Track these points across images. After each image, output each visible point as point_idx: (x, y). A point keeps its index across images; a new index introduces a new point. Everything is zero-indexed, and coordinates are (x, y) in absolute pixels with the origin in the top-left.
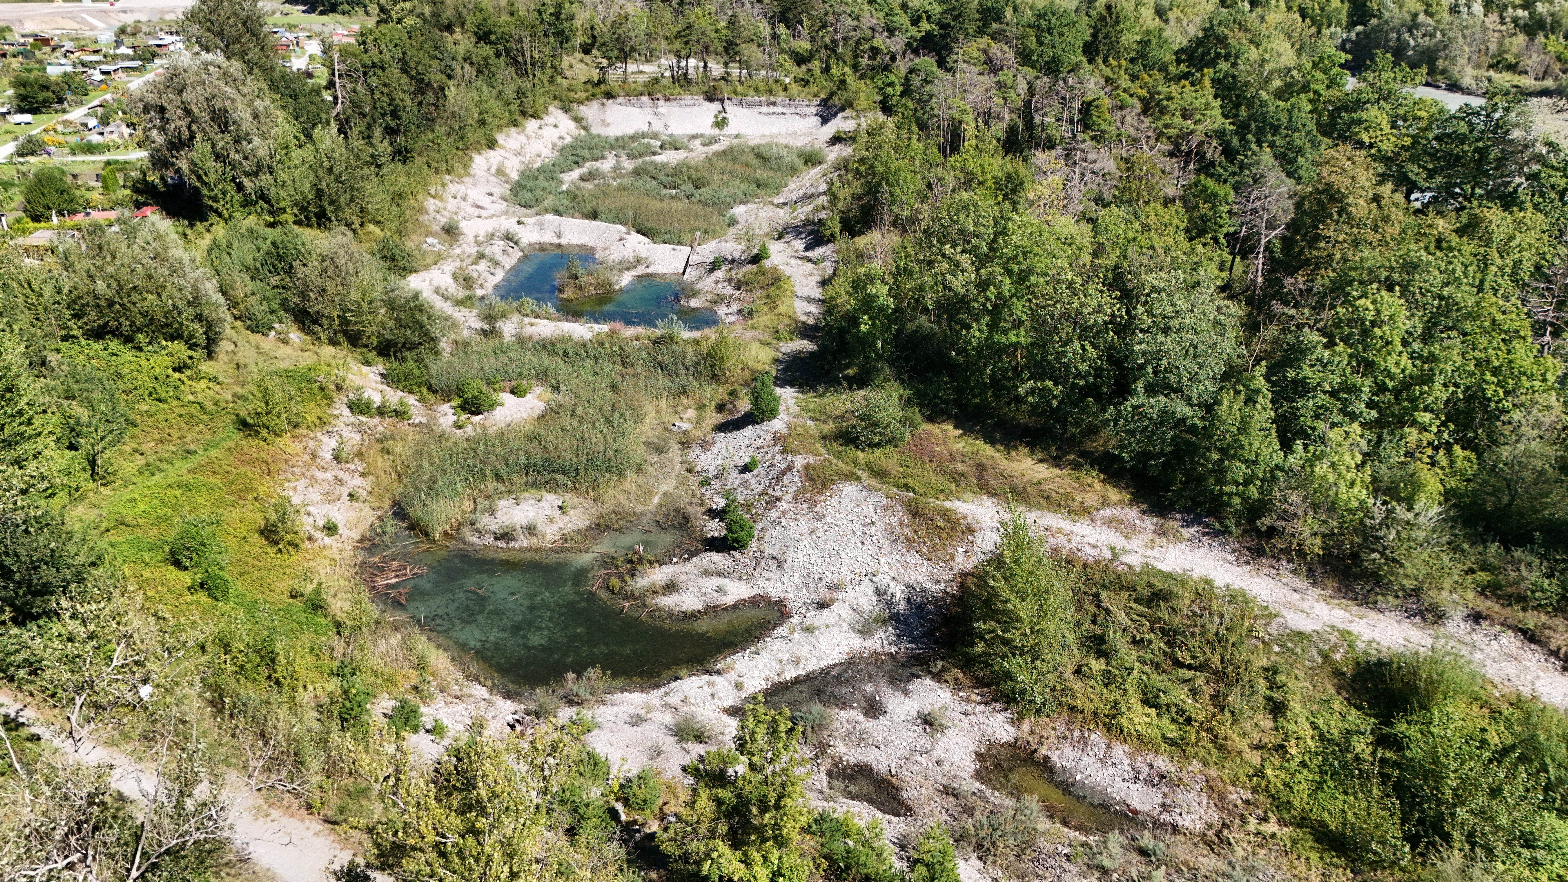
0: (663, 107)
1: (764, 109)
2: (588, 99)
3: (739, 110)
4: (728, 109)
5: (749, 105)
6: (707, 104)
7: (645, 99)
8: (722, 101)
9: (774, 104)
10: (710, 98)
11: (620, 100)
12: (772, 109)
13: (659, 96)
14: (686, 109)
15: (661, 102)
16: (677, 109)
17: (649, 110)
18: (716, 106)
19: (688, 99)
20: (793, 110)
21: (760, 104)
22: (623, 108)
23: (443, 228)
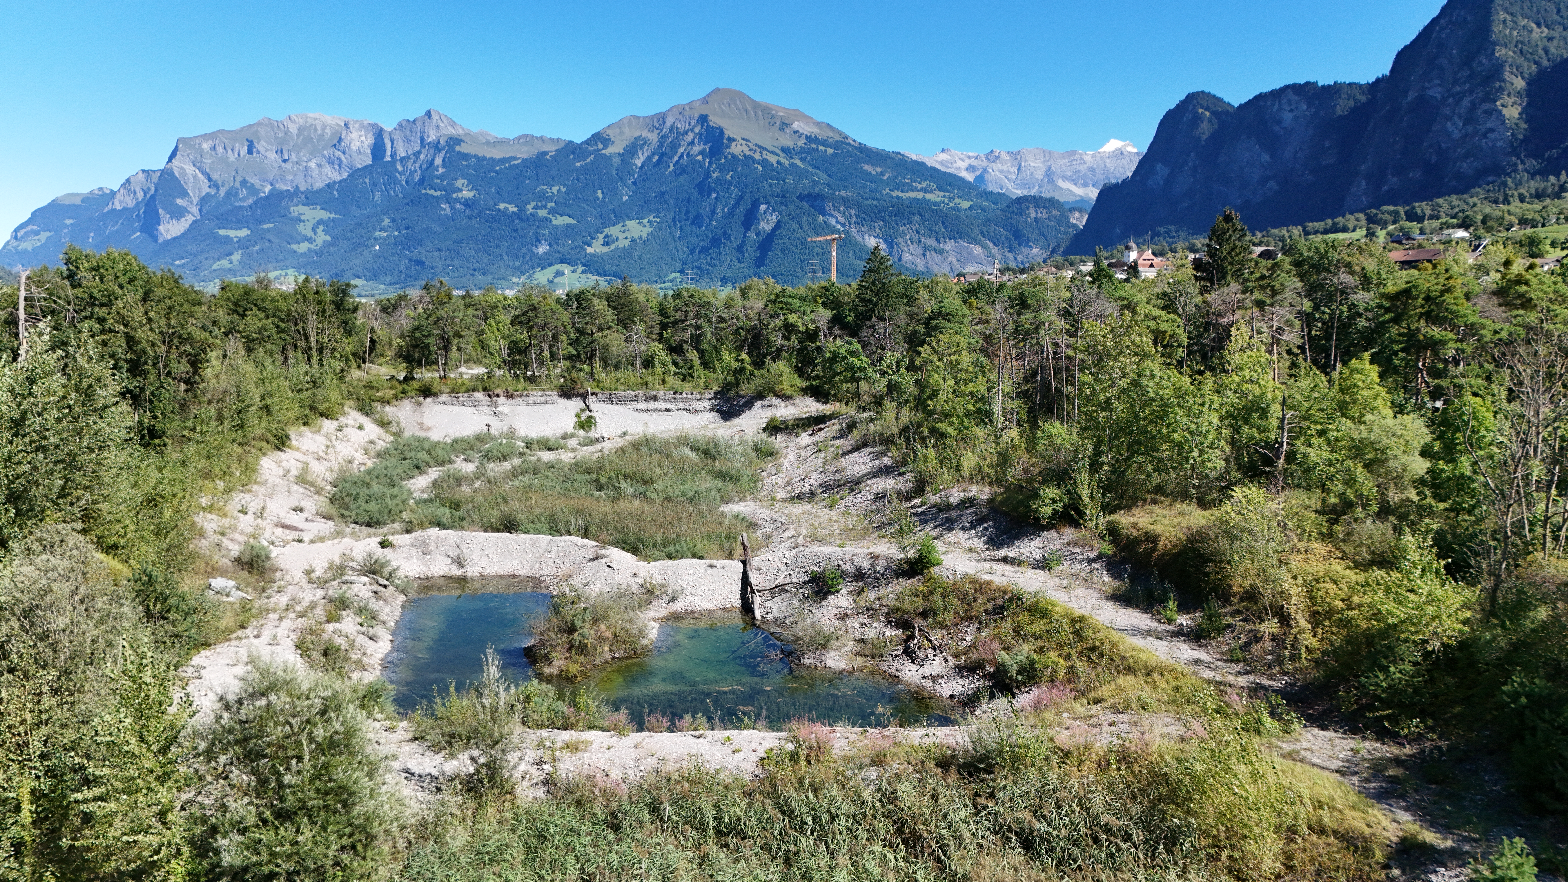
0: (504, 405)
1: (642, 405)
2: (396, 398)
3: (608, 407)
4: (592, 407)
5: (621, 401)
6: (563, 401)
7: (479, 395)
8: (584, 397)
9: (655, 398)
10: (567, 393)
11: (443, 398)
12: (652, 405)
13: (499, 391)
14: (537, 408)
15: (502, 400)
16: (523, 408)
17: (487, 410)
18: (576, 404)
19: (537, 395)
20: (680, 406)
21: (636, 399)
22: (449, 408)
23: (238, 561)
